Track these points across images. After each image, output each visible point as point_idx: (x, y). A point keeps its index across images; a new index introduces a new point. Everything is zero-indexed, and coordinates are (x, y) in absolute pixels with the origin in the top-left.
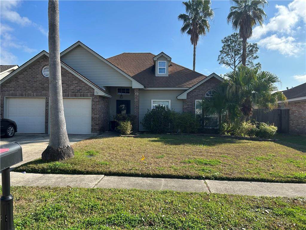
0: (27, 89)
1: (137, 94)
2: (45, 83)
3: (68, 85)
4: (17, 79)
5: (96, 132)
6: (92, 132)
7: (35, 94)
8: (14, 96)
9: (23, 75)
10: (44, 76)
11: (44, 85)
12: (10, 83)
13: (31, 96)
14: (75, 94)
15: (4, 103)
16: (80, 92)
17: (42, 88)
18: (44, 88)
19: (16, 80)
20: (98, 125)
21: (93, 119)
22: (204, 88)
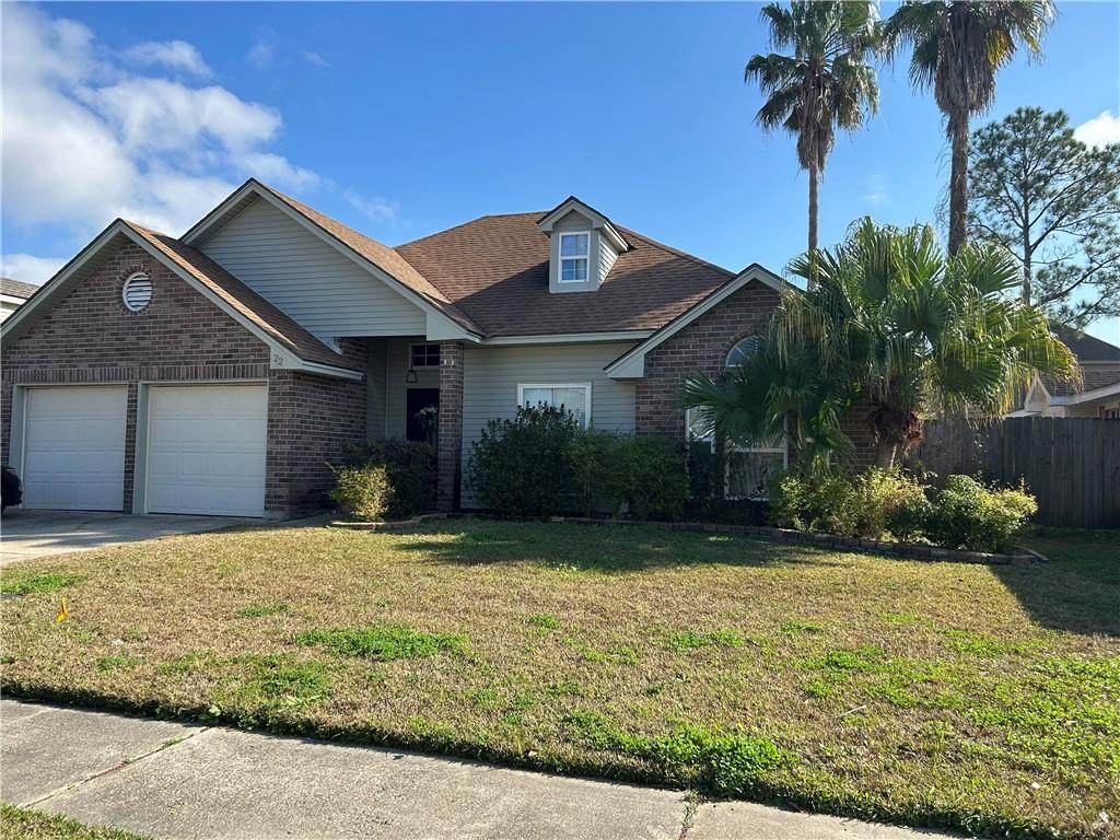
0: (76, 356)
1: (448, 361)
2: (128, 334)
3: (195, 336)
4: (50, 322)
5: (283, 509)
6: (266, 508)
7: (97, 370)
8: (40, 381)
9: (66, 307)
10: (126, 308)
11: (123, 339)
12: (30, 337)
13: (86, 381)
14: (217, 368)
15: (11, 406)
16: (233, 362)
17: (118, 350)
18: (123, 349)
19: (45, 327)
20: (287, 481)
21: (272, 459)
22: (723, 329)
